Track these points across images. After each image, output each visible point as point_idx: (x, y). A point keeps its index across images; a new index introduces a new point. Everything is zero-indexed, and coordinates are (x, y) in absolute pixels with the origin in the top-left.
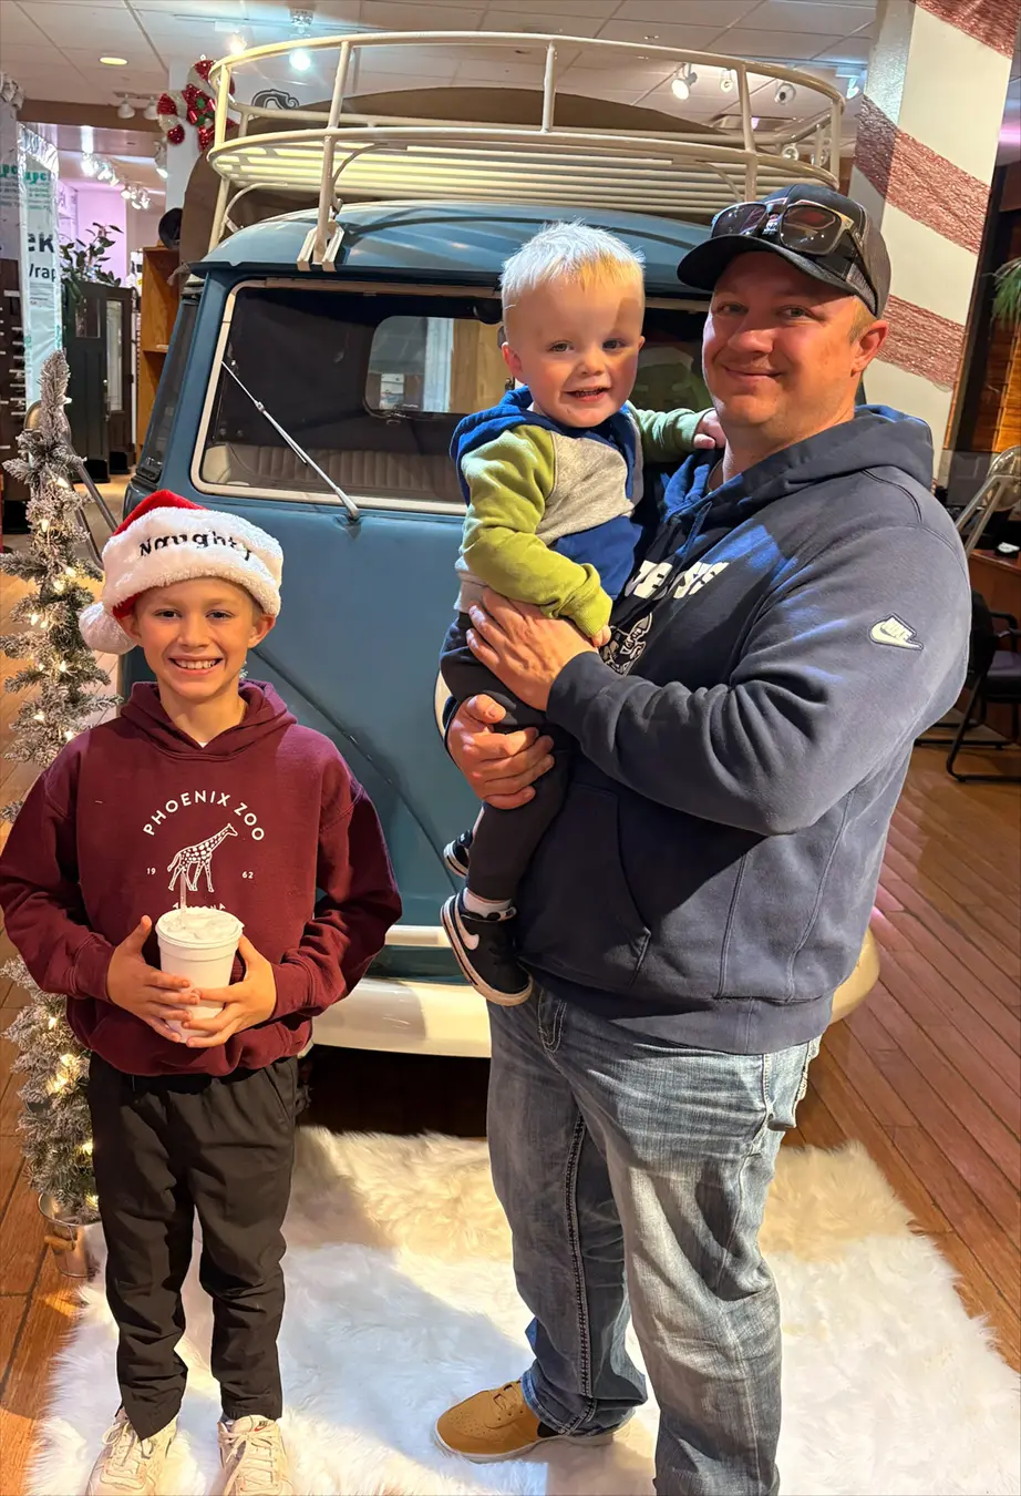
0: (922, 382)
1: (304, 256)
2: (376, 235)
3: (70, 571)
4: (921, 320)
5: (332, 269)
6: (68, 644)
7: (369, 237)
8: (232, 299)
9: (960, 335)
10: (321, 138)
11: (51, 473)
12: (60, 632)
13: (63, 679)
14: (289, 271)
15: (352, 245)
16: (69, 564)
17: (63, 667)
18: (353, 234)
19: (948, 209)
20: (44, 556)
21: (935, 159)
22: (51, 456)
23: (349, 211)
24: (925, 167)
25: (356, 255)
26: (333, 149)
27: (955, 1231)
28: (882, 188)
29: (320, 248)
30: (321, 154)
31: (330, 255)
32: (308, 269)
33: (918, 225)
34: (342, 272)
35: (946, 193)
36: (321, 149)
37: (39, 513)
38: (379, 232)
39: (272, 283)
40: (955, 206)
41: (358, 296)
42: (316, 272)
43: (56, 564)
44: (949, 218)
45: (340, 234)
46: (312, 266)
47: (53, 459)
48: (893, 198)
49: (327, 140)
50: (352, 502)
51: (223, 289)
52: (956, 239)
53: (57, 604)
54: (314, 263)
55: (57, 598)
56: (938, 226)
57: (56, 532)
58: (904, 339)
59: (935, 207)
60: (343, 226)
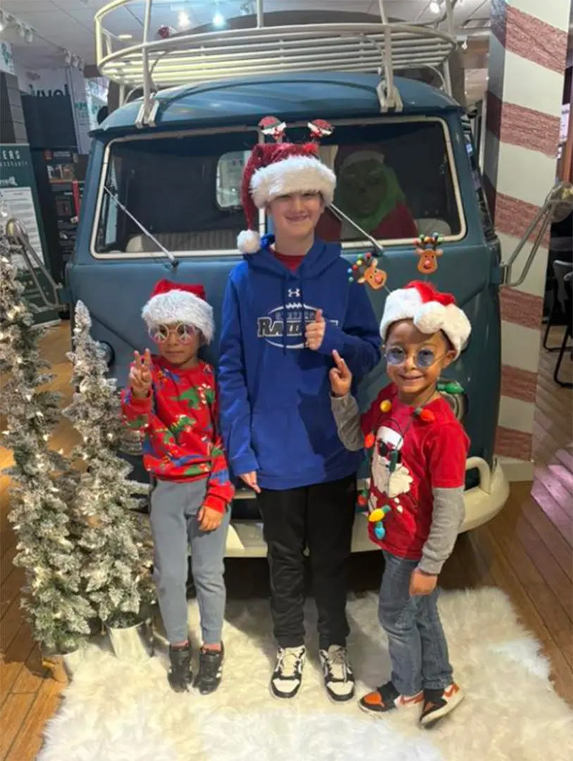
0: (538, 154)
1: (139, 119)
2: (180, 103)
3: (17, 309)
4: (534, 117)
5: (153, 125)
6: (24, 348)
7: (174, 104)
8: (108, 150)
10: (139, 51)
12: (18, 342)
13: (21, 367)
14: (132, 130)
15: (165, 109)
17: (20, 360)
18: (165, 103)
19: (544, 50)
21: (534, 21)
23: (160, 93)
24: (527, 27)
25: (168, 116)
26: (147, 58)
28: (503, 42)
29: (147, 114)
30: (141, 62)
31: (152, 117)
32: (141, 127)
33: (525, 60)
34: (160, 125)
35: (541, 39)
36: (139, 59)
39: (128, 138)
40: (548, 47)
41: (174, 139)
42: (146, 128)
43: (10, 306)
44: (544, 55)
45: (157, 105)
46: (143, 124)
48: (509, 47)
49: (143, 50)
50: (172, 255)
51: (103, 145)
52: (550, 67)
53: (12, 326)
54: (145, 122)
55: (13, 324)
56: (539, 60)
57: (7, 288)
58: (524, 129)
59: (535, 48)
60: (158, 99)
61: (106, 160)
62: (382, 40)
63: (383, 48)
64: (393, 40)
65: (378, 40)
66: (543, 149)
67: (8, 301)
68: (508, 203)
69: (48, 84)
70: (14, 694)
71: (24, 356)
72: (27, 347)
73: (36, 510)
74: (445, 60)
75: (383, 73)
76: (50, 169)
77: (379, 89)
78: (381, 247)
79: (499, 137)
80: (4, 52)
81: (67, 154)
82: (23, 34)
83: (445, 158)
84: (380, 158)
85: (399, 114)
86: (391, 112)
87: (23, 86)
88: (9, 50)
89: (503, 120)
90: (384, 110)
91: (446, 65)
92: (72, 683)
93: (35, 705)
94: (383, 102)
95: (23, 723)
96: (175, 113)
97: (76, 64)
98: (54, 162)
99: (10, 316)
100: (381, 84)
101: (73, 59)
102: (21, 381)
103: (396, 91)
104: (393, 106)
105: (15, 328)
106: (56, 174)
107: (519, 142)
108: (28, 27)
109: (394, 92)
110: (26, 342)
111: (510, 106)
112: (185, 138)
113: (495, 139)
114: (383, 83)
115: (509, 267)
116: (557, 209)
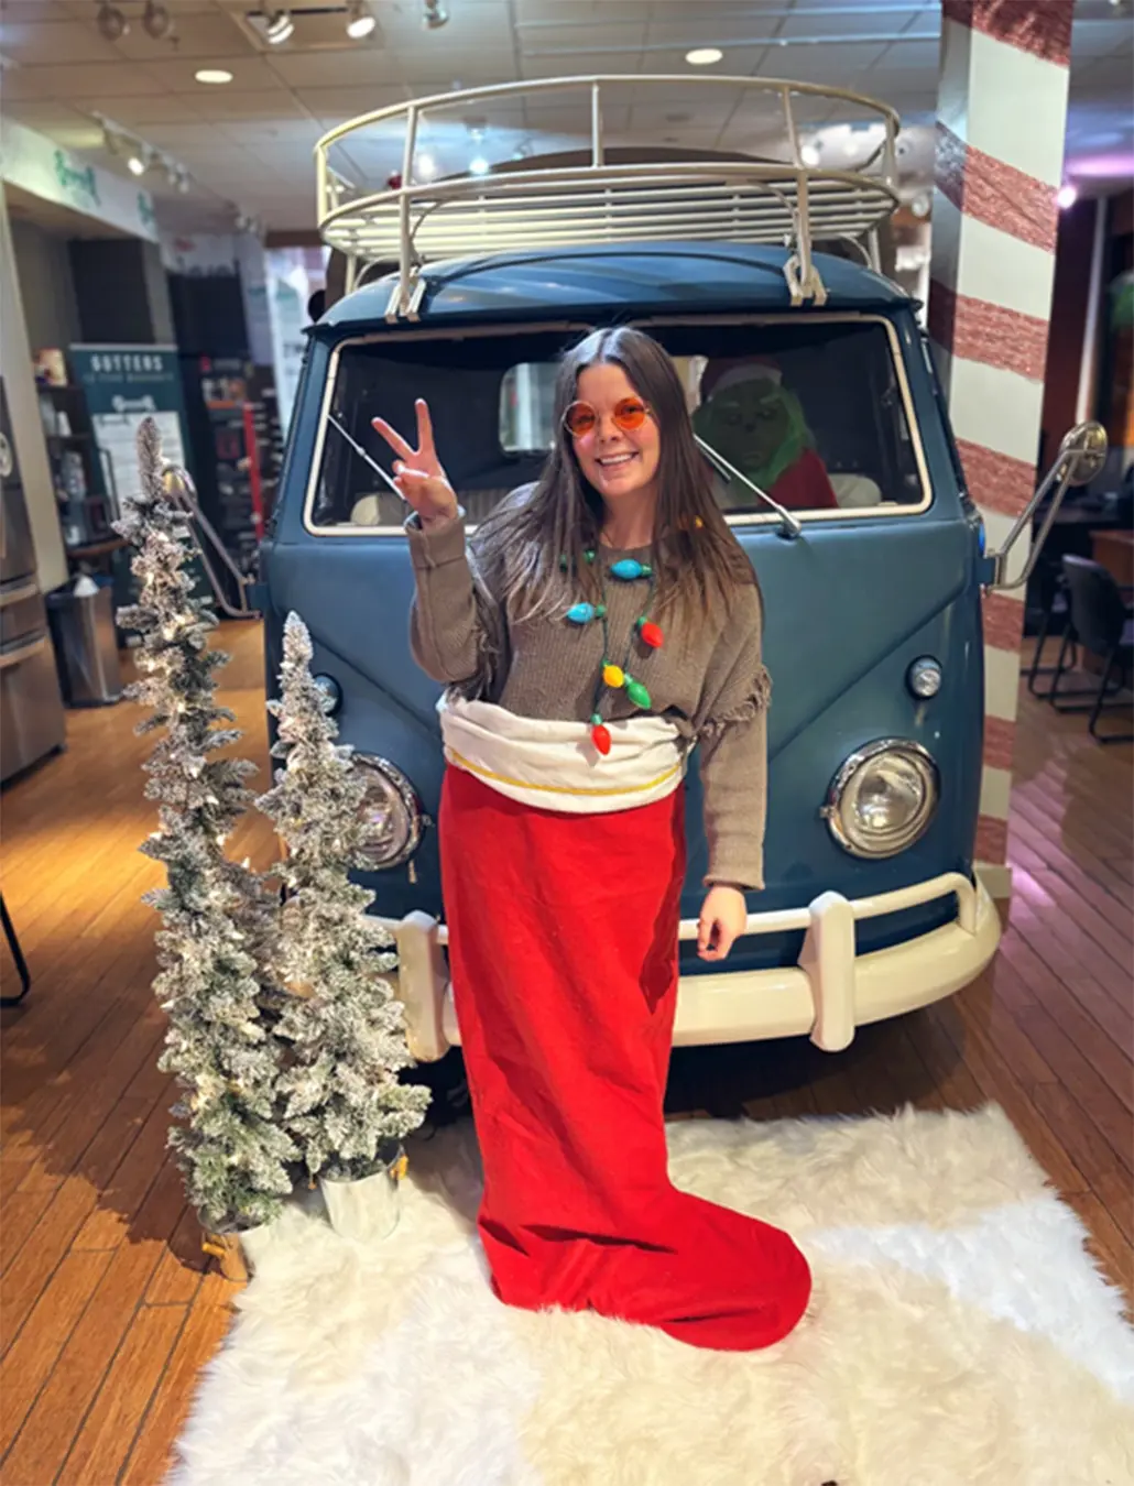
0: (1013, 377)
1: (391, 309)
2: (457, 284)
3: (180, 620)
4: (1006, 318)
5: (415, 318)
6: (189, 686)
7: (451, 286)
8: (335, 358)
9: (1045, 330)
10: (394, 200)
11: (150, 528)
12: (179, 676)
13: (183, 719)
14: (379, 325)
15: (435, 294)
16: (179, 612)
17: (181, 708)
18: (435, 285)
19: (1023, 215)
20: (156, 607)
21: (1006, 169)
22: (152, 513)
23: (426, 269)
24: (998, 178)
25: (440, 304)
26: (407, 211)
27: (1092, 1191)
28: (958, 202)
29: (404, 300)
30: (398, 220)
31: (414, 305)
32: (394, 321)
33: (994, 231)
34: (426, 319)
35: (1019, 198)
36: (393, 213)
37: (143, 567)
38: (460, 280)
39: (371, 339)
40: (1029, 210)
41: (448, 342)
42: (403, 324)
43: (167, 615)
44: (1022, 223)
45: (422, 286)
46: (399, 318)
47: (153, 516)
48: (969, 210)
49: (402, 199)
51: (328, 348)
52: (1033, 242)
53: (170, 651)
54: (402, 314)
55: (171, 645)
56: (1015, 232)
57: (165, 584)
58: (990, 338)
59: (1010, 213)
60: (426, 278)
62: (794, 193)
63: (795, 205)
64: (812, 192)
65: (787, 193)
66: (1020, 369)
67: (165, 606)
68: (973, 454)
69: (206, 257)
70: (149, 1306)
71: (189, 699)
72: (194, 684)
73: (203, 973)
74: (871, 229)
75: (794, 244)
76: (208, 386)
77: (788, 269)
78: (797, 524)
79: (951, 351)
80: (142, 207)
81: (234, 364)
82: (172, 179)
83: (893, 380)
84: (776, 376)
85: (820, 309)
86: (808, 306)
87: (169, 260)
88: (149, 204)
89: (958, 323)
90: (796, 302)
91: (874, 236)
92: (254, 1281)
93: (187, 1329)
94: (795, 290)
96: (449, 301)
97: (253, 228)
98: (215, 375)
99: (169, 634)
100: (791, 261)
101: (249, 222)
102: (183, 743)
103: (815, 274)
104: (810, 295)
105: (175, 653)
106: (218, 393)
107: (984, 357)
108: (181, 168)
109: (811, 273)
110: (194, 676)
111: (969, 302)
112: (467, 340)
113: (945, 353)
114: (793, 259)
115: (1003, 558)
116: (1079, 464)
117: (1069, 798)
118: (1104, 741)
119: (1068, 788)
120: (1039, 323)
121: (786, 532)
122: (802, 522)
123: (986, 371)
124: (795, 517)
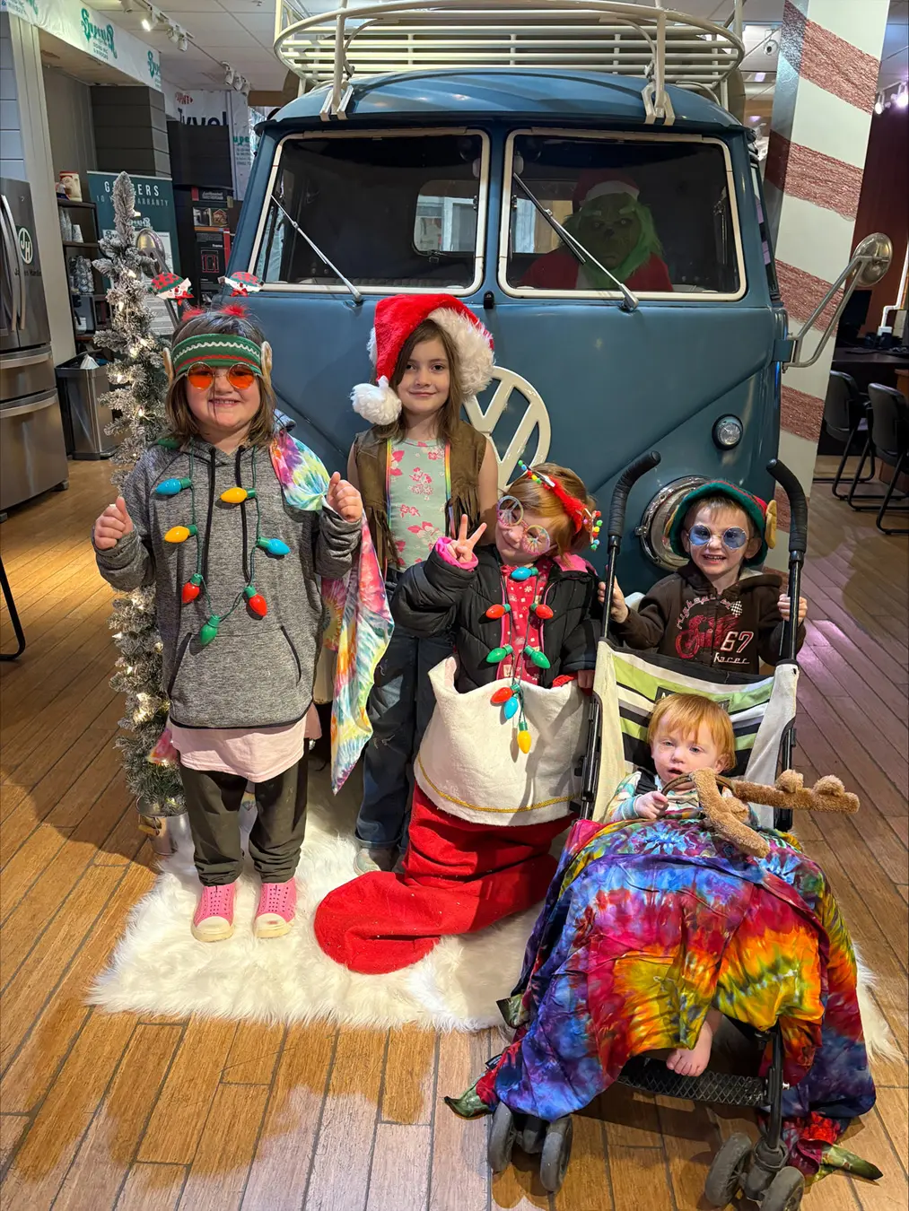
0: (831, 214)
1: (325, 109)
2: (380, 91)
3: (144, 342)
4: (829, 166)
5: (343, 117)
6: (148, 397)
7: (373, 92)
8: (280, 148)
9: (860, 177)
10: (333, 18)
11: (122, 266)
12: (141, 388)
13: (142, 421)
14: (312, 123)
15: (360, 99)
16: (143, 337)
17: (141, 413)
18: (360, 92)
19: (848, 80)
20: (125, 331)
21: (836, 41)
22: (124, 254)
23: (355, 78)
24: (830, 47)
25: (363, 107)
26: (342, 28)
28: (797, 66)
29: (336, 102)
31: (343, 106)
32: (328, 119)
33: (825, 92)
34: (353, 120)
35: (846, 67)
37: (116, 298)
38: (380, 88)
39: (308, 135)
40: (854, 77)
41: (370, 139)
42: (334, 123)
43: (134, 338)
44: (847, 86)
45: (350, 91)
46: (330, 116)
47: (125, 256)
48: (805, 72)
49: (339, 17)
50: (357, 290)
51: (274, 141)
52: (855, 103)
53: (135, 366)
54: (332, 114)
55: (135, 363)
56: (841, 94)
57: (133, 313)
58: (816, 181)
59: (837, 78)
60: (354, 86)
61: (277, 161)
66: (838, 207)
67: (132, 331)
68: (790, 274)
70: (96, 866)
71: (147, 408)
72: (153, 397)
73: (146, 614)
74: (723, 80)
75: (652, 72)
76: (196, 212)
77: (645, 93)
78: (635, 300)
79: (782, 189)
81: (219, 196)
83: (724, 192)
84: (635, 194)
85: (669, 130)
86: (659, 126)
87: (170, 109)
89: (790, 166)
90: (650, 121)
91: (725, 86)
92: (176, 854)
93: (123, 883)
94: (649, 110)
95: (106, 906)
96: (372, 105)
97: (239, 87)
98: (202, 205)
99: (133, 352)
100: (648, 86)
101: (236, 79)
102: (141, 441)
103: (666, 98)
104: (662, 116)
105: (138, 369)
106: (204, 220)
107: (808, 196)
108: (182, 30)
109: (663, 98)
110: (152, 391)
111: (801, 149)
112: (386, 139)
113: (778, 191)
114: (650, 86)
115: (798, 342)
116: (866, 269)
117: (853, 572)
118: (888, 533)
119: (853, 565)
120: (855, 170)
121: (626, 306)
122: (640, 300)
123: (809, 207)
124: (635, 296)
